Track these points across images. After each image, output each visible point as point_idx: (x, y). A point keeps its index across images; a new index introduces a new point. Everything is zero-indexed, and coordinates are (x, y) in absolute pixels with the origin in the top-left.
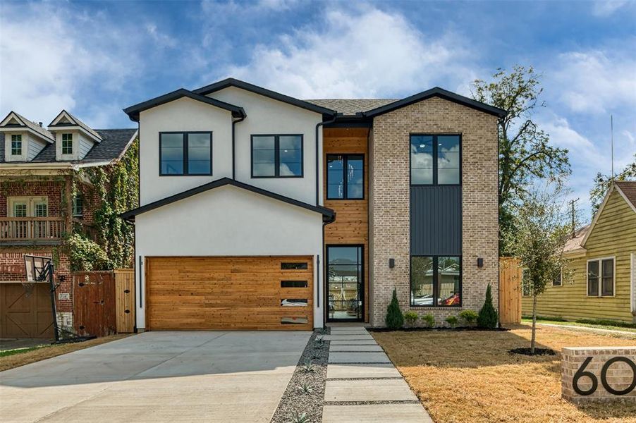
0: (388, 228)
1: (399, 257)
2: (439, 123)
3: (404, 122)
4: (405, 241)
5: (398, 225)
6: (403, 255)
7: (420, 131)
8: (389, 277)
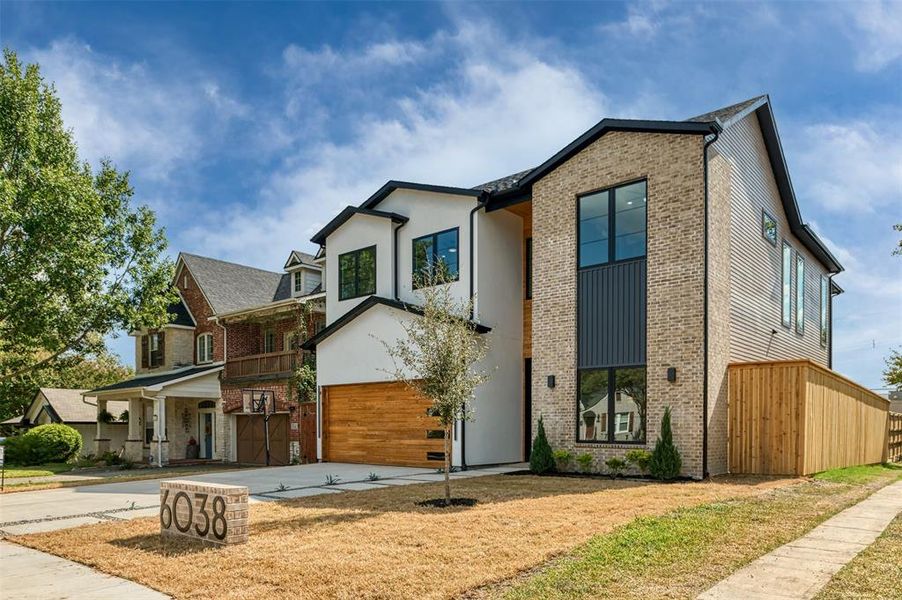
0: (549, 333)
1: (561, 372)
2: (613, 170)
3: (569, 180)
4: (569, 349)
5: (561, 328)
6: (566, 369)
7: (589, 189)
8: (549, 400)
